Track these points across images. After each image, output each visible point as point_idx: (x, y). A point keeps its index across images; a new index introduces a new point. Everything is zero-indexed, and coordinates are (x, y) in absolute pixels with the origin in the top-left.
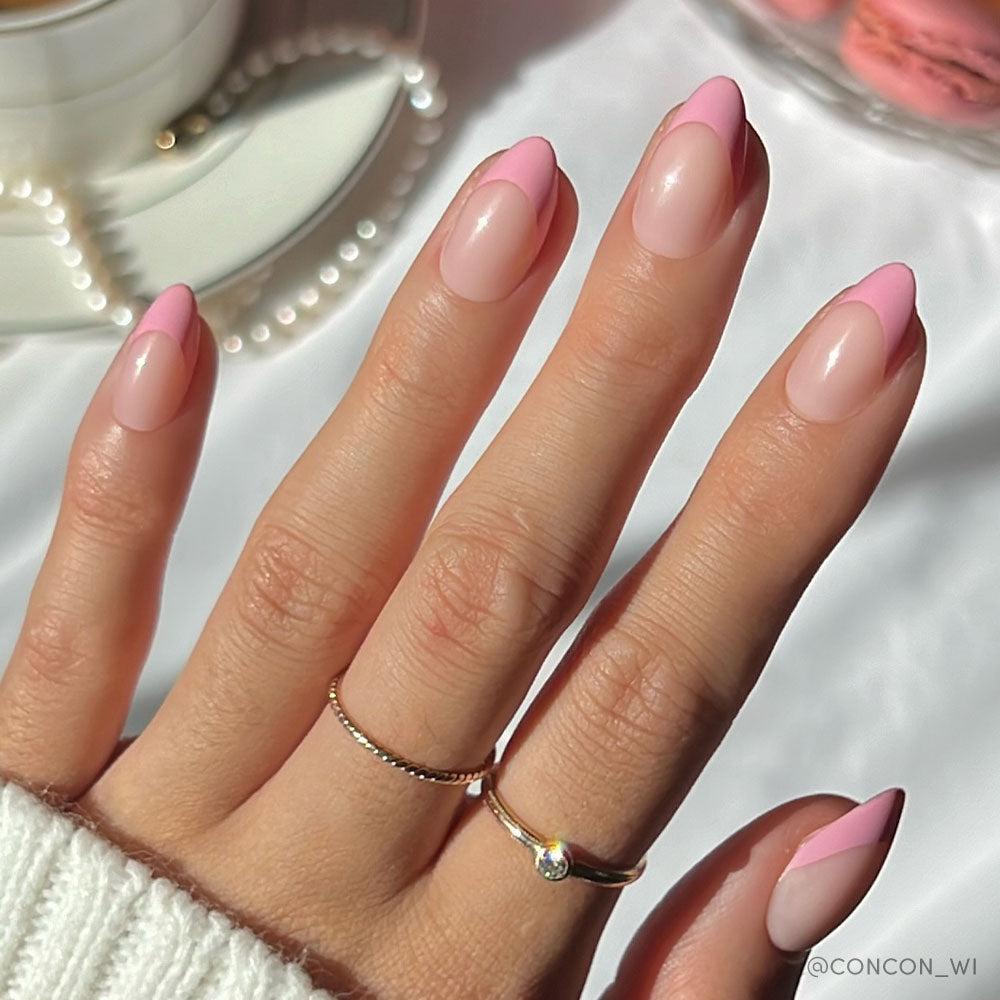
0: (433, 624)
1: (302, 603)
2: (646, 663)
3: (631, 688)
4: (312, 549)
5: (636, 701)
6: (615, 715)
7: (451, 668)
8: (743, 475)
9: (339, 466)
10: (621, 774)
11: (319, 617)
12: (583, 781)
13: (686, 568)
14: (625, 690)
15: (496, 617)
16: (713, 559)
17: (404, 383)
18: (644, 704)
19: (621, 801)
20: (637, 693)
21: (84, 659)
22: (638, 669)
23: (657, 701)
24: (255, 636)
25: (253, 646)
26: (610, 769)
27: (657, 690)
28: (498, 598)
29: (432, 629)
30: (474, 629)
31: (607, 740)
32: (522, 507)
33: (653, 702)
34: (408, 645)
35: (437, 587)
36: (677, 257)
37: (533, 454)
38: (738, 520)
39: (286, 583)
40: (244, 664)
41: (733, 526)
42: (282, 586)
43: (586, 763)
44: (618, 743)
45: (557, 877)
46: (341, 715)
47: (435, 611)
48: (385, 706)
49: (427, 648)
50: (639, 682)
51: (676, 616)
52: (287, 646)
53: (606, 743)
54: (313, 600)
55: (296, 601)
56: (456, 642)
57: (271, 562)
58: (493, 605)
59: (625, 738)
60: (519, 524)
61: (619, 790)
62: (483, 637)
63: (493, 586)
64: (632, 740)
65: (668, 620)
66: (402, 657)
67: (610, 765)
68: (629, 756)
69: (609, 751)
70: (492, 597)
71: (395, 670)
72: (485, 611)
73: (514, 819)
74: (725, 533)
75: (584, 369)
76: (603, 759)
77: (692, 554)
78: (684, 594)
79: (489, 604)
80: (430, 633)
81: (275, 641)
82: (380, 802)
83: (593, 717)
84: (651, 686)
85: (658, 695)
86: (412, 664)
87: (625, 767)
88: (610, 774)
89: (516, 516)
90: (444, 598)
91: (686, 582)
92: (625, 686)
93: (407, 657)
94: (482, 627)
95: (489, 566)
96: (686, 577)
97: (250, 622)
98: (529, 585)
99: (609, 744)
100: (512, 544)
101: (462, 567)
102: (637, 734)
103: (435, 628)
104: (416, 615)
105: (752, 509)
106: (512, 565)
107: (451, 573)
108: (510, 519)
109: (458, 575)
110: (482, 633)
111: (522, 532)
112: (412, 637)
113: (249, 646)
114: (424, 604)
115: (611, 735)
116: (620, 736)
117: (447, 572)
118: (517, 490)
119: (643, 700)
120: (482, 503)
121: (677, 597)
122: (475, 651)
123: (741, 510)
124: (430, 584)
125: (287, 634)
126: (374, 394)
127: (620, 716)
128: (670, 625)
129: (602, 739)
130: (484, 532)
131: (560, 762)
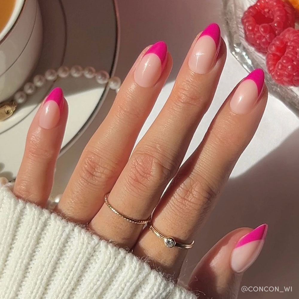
0: (134, 178)
1: (98, 172)
2: (193, 184)
3: (189, 191)
4: (100, 157)
5: (191, 194)
6: (185, 199)
7: (140, 191)
8: (219, 130)
9: (107, 135)
10: (187, 216)
11: (103, 176)
12: (176, 218)
13: (204, 157)
14: (188, 192)
15: (152, 176)
16: (211, 154)
17: (125, 111)
18: (193, 196)
19: (187, 223)
20: (191, 192)
21: (33, 195)
22: (191, 186)
23: (197, 195)
24: (85, 182)
25: (85, 184)
26: (184, 214)
27: (197, 191)
28: (153, 171)
29: (134, 180)
30: (146, 180)
31: (183, 206)
32: (159, 144)
33: (196, 195)
34: (128, 184)
35: (135, 168)
36: (202, 73)
37: (162, 130)
38: (217, 142)
39: (94, 167)
40: (82, 190)
41: (216, 144)
42: (92, 168)
43: (177, 213)
44: (186, 207)
45: (171, 247)
46: (109, 206)
47: (135, 175)
48: (121, 202)
49: (133, 185)
50: (192, 190)
51: (201, 170)
52: (94, 185)
53: (183, 207)
54: (101, 171)
55: (96, 172)
56: (141, 183)
57: (89, 161)
58: (151, 173)
59: (188, 206)
60: (158, 150)
61: (187, 220)
62: (149, 182)
63: (151, 167)
64: (190, 206)
65: (199, 172)
66: (126, 188)
67: (184, 213)
68: (189, 211)
69: (183, 210)
70: (151, 170)
71: (123, 192)
72: (149, 174)
73: (157, 231)
74: (214, 146)
75: (176, 106)
76: (182, 212)
77: (205, 153)
78: (203, 164)
79: (150, 172)
80: (133, 181)
81: (91, 183)
82: (120, 229)
83: (179, 200)
84: (195, 191)
85: (197, 193)
86: (129, 190)
87: (188, 214)
88: (184, 216)
89: (157, 147)
90: (137, 171)
91: (204, 161)
92: (188, 191)
93: (127, 188)
94: (148, 179)
95: (150, 162)
96: (204, 160)
97: (84, 178)
98: (161, 167)
99: (184, 208)
100: (157, 155)
101: (142, 162)
102: (191, 204)
103: (135, 179)
104: (130, 176)
105: (221, 139)
106: (156, 161)
107: (139, 164)
108: (156, 148)
109: (141, 164)
110: (149, 181)
111: (159, 152)
112: (128, 182)
113: (83, 185)
114: (132, 172)
115: (184, 205)
116: (186, 205)
117: (138, 164)
118: (157, 140)
119: (193, 195)
120: (148, 144)
121: (201, 165)
122: (146, 186)
123: (218, 140)
124: (133, 167)
125: (94, 181)
126: (117, 114)
127: (186, 199)
128: (200, 173)
129: (181, 206)
130: (148, 152)
131: (170, 213)
